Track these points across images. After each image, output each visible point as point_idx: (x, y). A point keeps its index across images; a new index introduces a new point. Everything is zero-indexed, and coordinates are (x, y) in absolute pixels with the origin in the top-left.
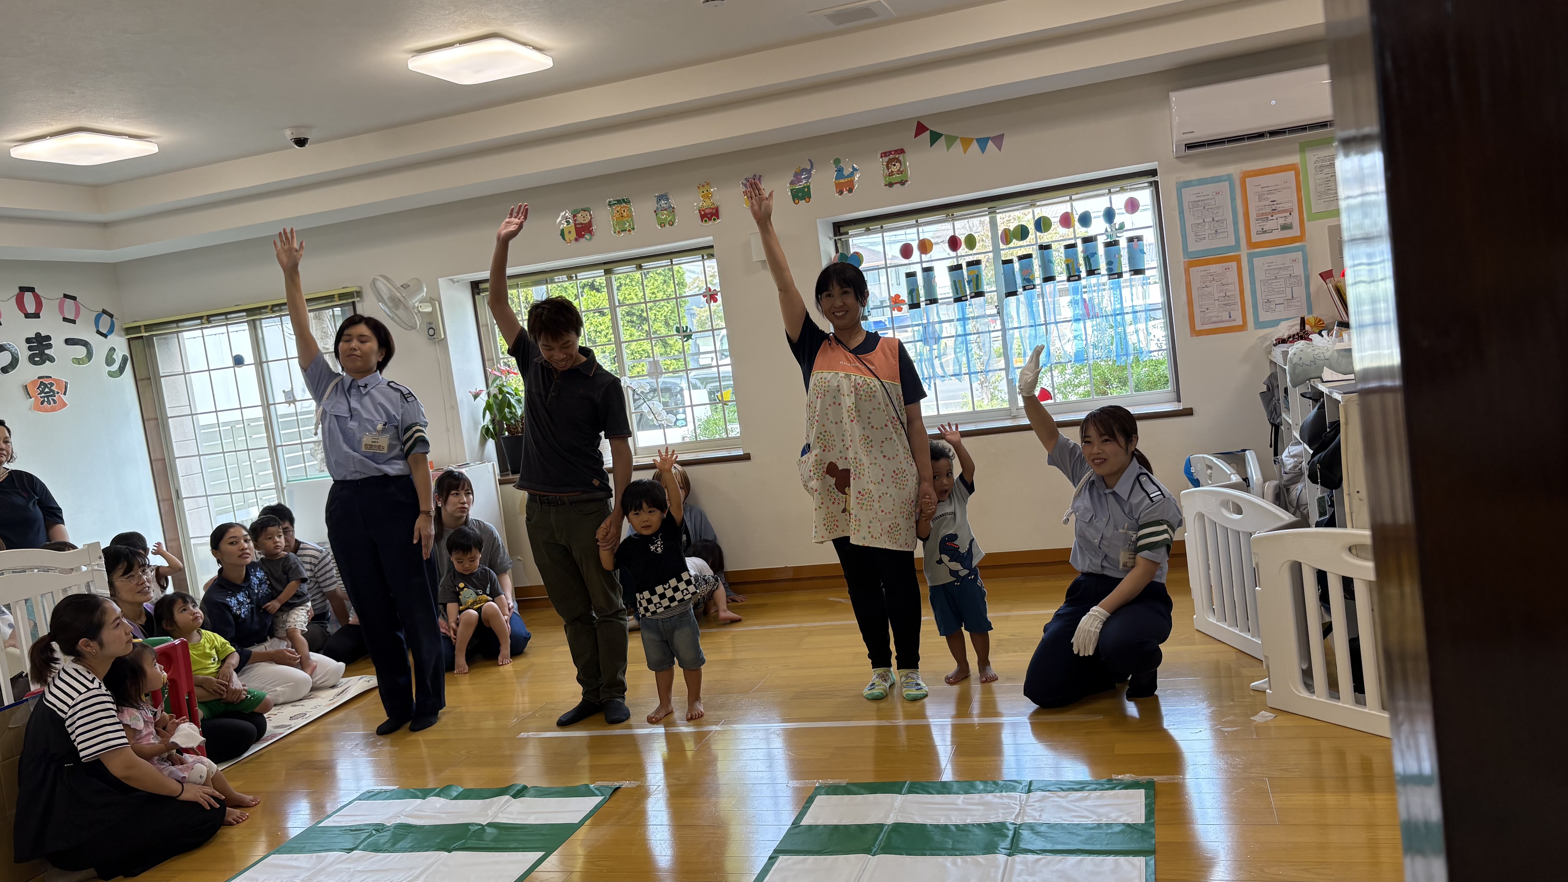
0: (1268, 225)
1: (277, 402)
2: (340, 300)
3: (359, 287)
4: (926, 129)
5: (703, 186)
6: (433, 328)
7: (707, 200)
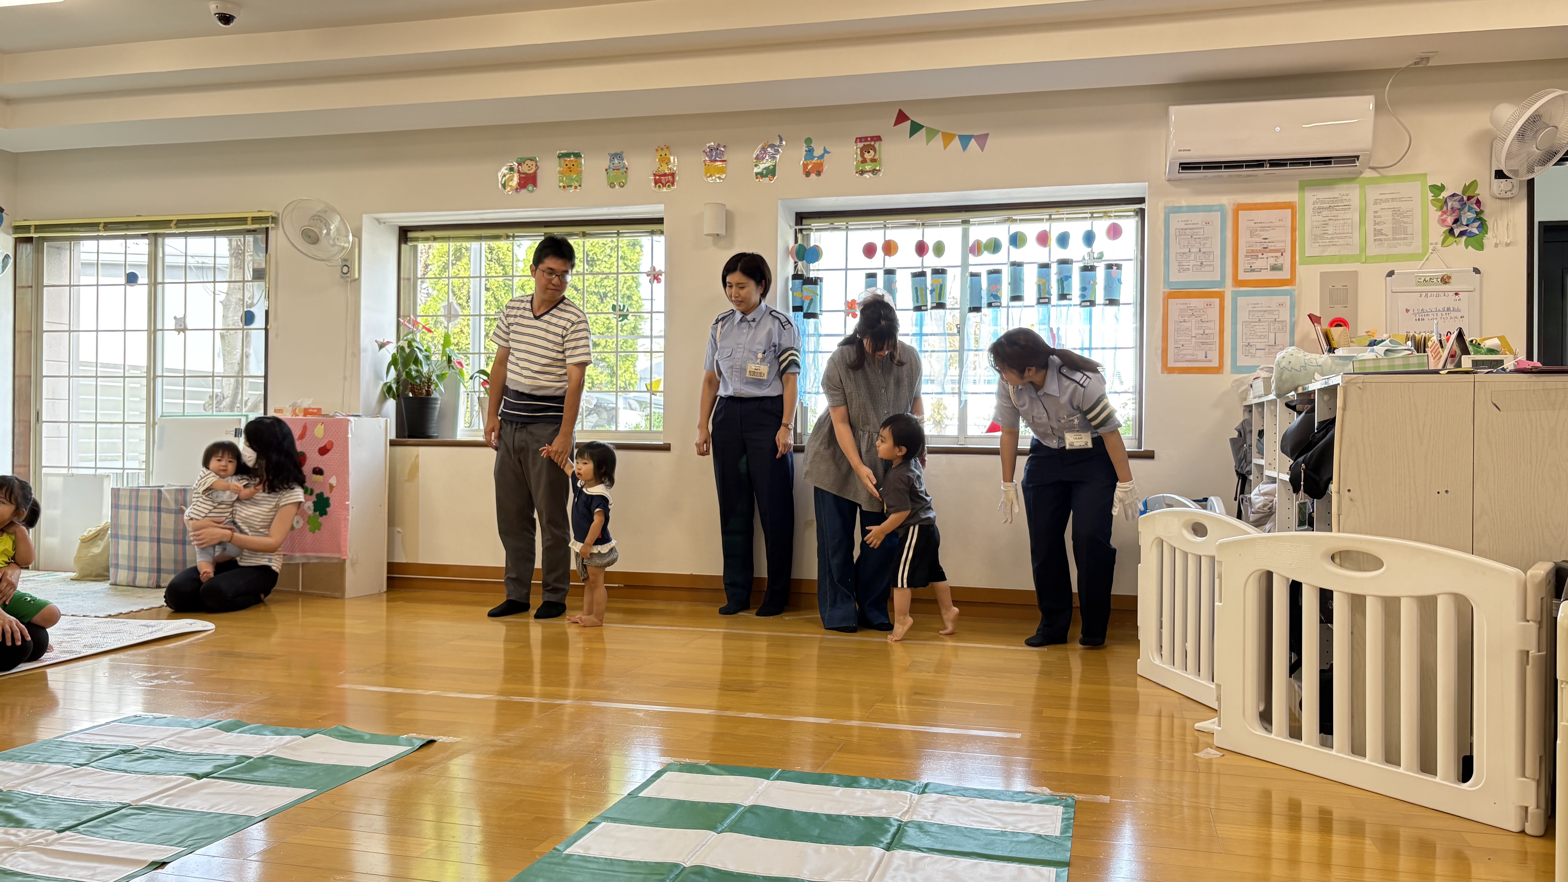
0: (1258, 264)
1: (165, 328)
2: (253, 224)
3: (276, 213)
4: (907, 119)
5: (662, 149)
6: (347, 266)
7: (664, 165)
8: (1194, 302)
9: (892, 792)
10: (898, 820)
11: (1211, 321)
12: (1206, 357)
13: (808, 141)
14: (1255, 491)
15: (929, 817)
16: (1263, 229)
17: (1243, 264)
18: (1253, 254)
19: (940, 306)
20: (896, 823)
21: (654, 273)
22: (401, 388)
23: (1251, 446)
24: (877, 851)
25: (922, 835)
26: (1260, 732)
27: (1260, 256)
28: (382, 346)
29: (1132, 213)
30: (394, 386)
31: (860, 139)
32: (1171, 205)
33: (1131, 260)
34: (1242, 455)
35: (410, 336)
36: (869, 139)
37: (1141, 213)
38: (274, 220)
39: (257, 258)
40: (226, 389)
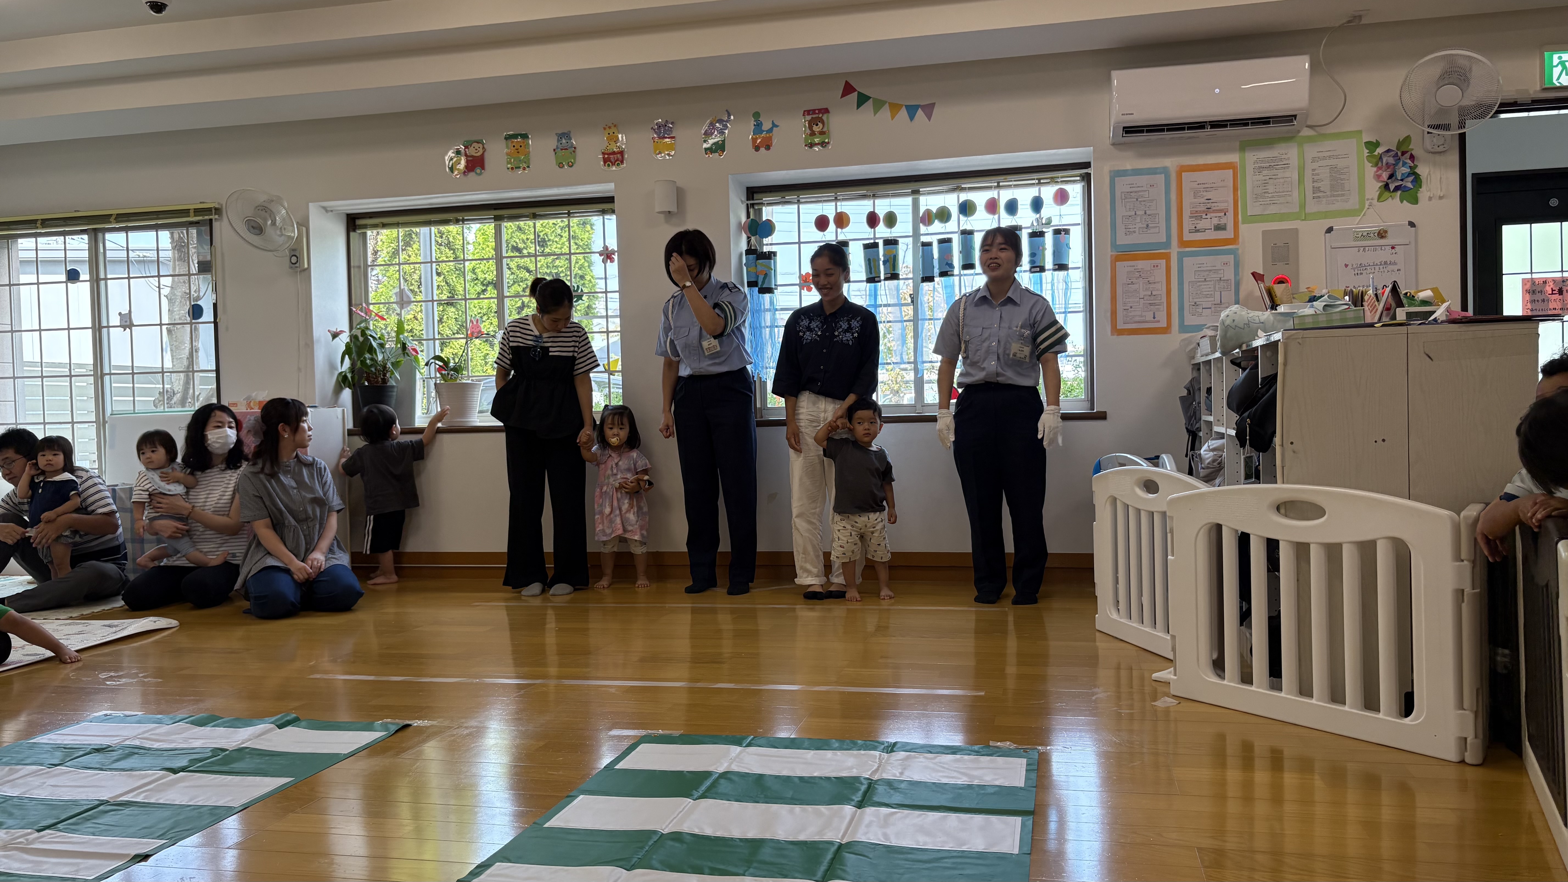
0: (1201, 224)
1: (110, 325)
2: (195, 216)
3: (219, 203)
4: (855, 90)
5: (610, 127)
6: (295, 256)
7: (613, 143)
8: (1141, 264)
9: (862, 752)
10: (868, 779)
11: (1158, 282)
12: (1154, 318)
13: (756, 115)
14: (1205, 447)
15: (898, 775)
16: (1207, 190)
17: (1188, 224)
18: (1197, 216)
19: (894, 276)
20: (865, 782)
21: (607, 252)
22: (356, 377)
23: (1199, 403)
24: (848, 809)
25: (892, 792)
26: (1214, 679)
27: (1204, 216)
28: (335, 335)
29: (1078, 178)
30: (349, 376)
31: (808, 112)
32: (1116, 168)
33: (1079, 224)
34: (1191, 412)
35: (363, 325)
36: (817, 112)
37: (1087, 178)
38: (218, 211)
39: (201, 250)
40: (175, 385)
